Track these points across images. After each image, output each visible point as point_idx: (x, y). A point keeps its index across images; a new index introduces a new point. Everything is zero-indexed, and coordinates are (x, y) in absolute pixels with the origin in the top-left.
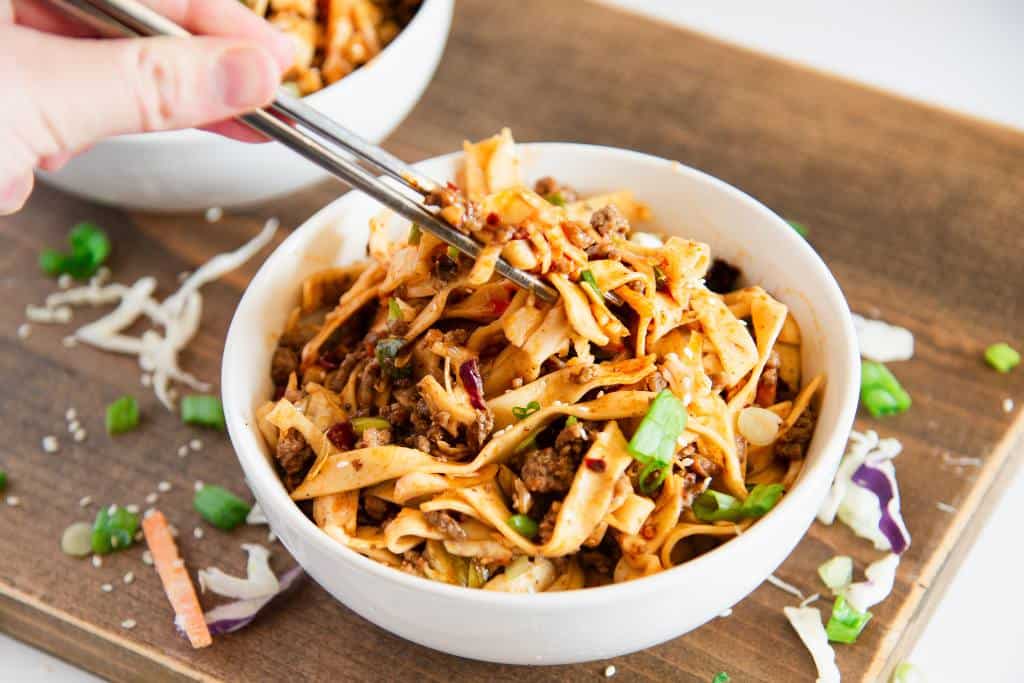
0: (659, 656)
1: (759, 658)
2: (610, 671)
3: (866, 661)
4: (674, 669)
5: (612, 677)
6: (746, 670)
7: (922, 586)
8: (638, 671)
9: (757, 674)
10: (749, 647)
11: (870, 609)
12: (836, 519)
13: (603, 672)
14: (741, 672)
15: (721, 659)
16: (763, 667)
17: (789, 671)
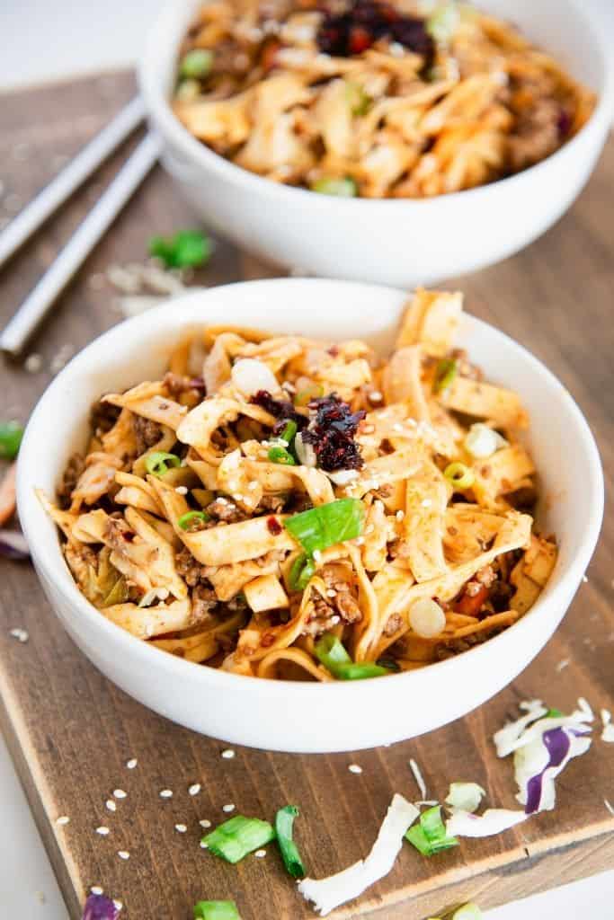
0: (275, 767)
1: (346, 818)
2: (228, 754)
3: (423, 876)
4: (276, 783)
5: (225, 759)
6: (326, 821)
7: (526, 850)
8: (248, 768)
9: (332, 830)
10: (347, 806)
11: (460, 837)
12: (512, 755)
13: (222, 751)
14: (322, 820)
15: (317, 799)
16: (342, 827)
17: (357, 844)
